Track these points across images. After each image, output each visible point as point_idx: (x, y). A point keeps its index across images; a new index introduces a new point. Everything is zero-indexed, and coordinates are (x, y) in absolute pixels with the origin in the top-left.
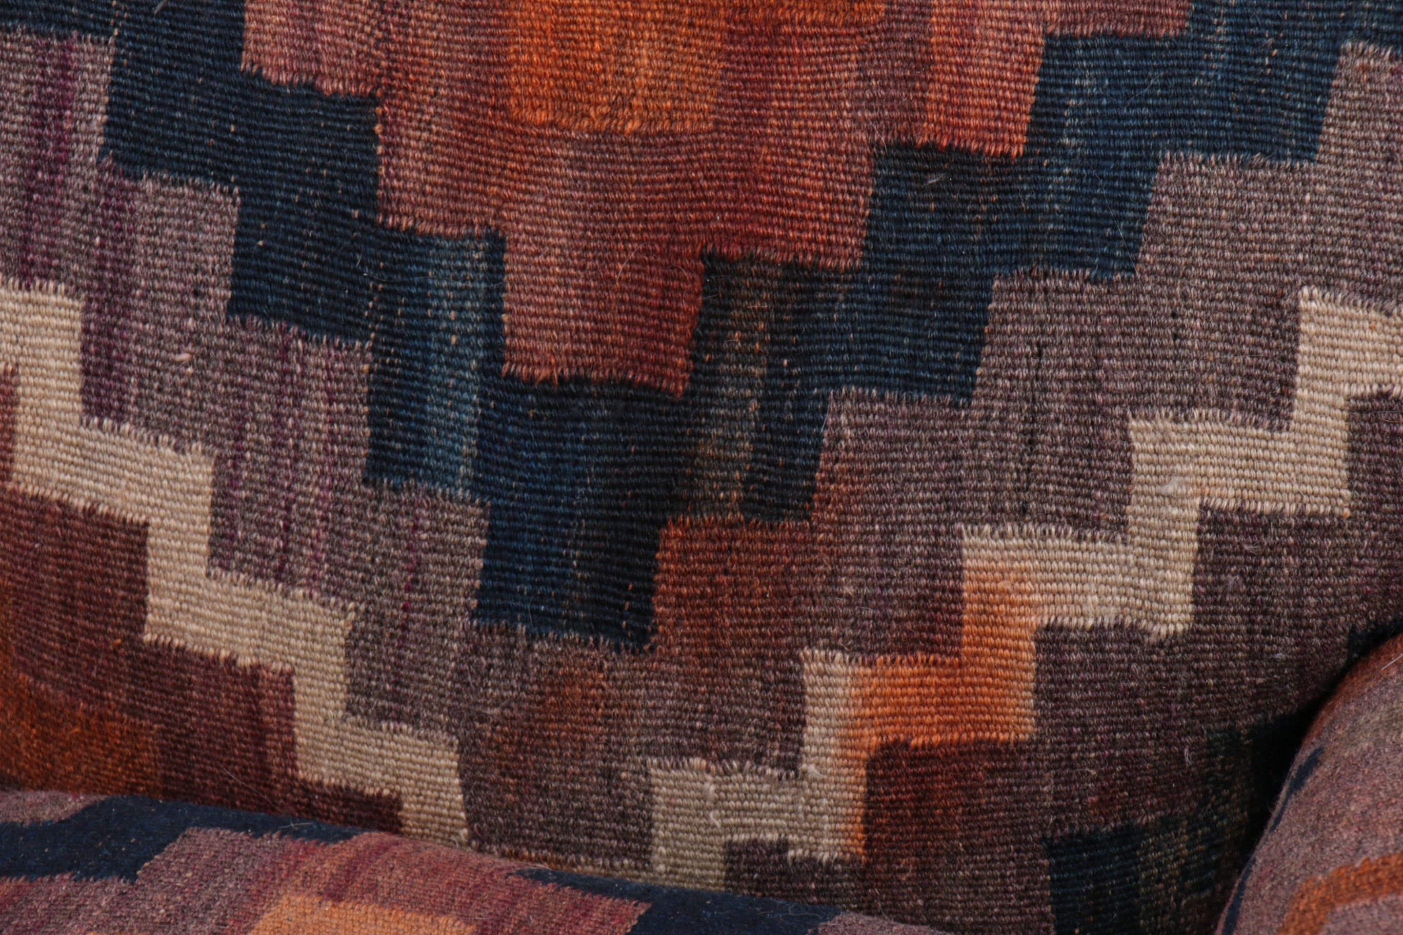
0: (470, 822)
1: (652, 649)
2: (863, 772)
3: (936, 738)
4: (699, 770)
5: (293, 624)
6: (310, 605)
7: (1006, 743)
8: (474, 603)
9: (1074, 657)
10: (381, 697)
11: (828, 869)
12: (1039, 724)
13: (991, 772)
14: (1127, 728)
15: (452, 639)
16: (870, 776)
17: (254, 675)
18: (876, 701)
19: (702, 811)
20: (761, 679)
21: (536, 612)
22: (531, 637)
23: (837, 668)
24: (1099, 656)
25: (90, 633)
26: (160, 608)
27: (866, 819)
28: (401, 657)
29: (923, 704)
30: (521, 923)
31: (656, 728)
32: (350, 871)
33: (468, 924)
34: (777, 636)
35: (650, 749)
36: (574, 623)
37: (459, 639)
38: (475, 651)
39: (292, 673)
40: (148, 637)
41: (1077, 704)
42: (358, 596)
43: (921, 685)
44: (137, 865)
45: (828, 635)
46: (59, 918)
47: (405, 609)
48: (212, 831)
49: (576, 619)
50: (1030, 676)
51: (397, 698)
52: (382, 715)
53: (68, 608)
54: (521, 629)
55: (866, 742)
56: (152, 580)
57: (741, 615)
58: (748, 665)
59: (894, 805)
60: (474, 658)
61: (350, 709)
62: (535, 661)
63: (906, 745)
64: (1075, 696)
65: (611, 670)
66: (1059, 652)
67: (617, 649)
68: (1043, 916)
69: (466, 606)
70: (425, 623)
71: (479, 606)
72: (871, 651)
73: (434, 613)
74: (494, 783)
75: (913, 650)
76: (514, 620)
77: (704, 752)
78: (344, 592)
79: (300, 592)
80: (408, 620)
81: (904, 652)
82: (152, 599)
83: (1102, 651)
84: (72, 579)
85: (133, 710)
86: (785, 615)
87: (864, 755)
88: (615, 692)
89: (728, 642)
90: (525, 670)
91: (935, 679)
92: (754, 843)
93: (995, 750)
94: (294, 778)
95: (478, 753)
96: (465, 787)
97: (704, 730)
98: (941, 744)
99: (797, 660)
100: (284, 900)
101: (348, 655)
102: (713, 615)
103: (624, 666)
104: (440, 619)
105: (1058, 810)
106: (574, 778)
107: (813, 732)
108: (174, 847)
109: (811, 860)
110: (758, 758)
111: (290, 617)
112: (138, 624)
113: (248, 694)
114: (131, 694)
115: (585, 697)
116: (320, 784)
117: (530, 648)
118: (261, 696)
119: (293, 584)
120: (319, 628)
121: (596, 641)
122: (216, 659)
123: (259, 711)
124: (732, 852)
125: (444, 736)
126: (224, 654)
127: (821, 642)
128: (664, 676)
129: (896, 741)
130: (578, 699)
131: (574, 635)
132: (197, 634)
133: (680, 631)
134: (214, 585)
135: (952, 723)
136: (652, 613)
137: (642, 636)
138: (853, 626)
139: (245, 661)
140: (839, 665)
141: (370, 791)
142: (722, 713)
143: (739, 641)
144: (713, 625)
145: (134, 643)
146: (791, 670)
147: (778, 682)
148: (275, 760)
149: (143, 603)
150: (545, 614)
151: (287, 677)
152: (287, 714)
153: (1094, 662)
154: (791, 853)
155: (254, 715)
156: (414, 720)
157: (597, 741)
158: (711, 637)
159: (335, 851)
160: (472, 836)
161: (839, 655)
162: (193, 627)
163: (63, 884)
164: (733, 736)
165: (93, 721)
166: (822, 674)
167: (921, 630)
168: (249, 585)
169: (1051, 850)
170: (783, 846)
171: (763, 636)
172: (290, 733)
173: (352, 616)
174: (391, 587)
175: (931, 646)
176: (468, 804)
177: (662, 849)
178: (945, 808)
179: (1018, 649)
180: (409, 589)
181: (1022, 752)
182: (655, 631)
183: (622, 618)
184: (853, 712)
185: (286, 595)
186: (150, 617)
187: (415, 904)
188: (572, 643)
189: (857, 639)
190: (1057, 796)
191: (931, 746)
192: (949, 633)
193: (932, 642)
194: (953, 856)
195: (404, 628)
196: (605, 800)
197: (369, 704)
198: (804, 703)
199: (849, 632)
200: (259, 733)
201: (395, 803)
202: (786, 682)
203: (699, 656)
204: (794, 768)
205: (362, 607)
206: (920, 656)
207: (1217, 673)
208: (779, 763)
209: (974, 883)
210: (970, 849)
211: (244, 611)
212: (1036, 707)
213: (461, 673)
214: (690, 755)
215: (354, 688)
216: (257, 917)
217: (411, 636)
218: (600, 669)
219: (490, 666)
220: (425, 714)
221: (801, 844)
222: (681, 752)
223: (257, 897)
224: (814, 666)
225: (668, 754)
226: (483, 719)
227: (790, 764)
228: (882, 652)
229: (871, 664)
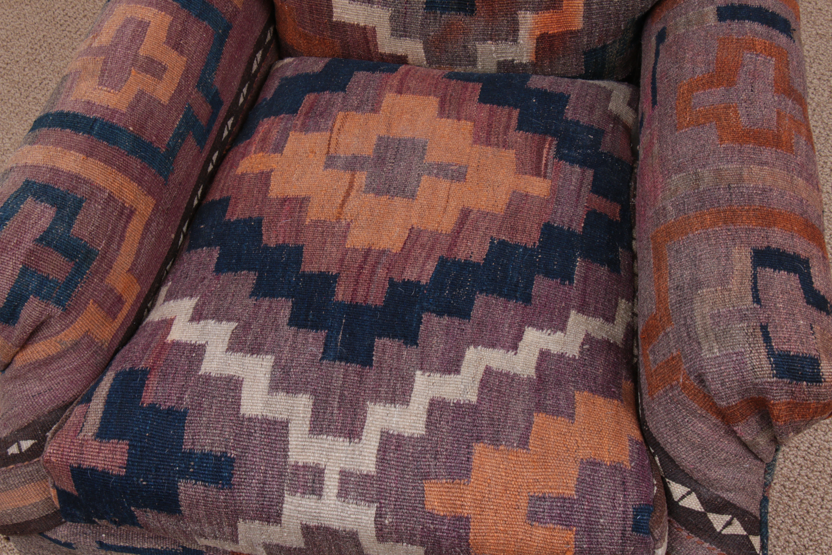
0: (427, 60)
1: (476, 14)
2: (535, 41)
3: (556, 31)
4: (490, 44)
5: (374, 14)
6: (379, 9)
7: (575, 30)
8: (425, 6)
9: (594, 7)
10: (400, 31)
11: (525, 65)
12: (584, 24)
13: (570, 38)
14: (607, 22)
15: (419, 16)
16: (537, 42)
17: (365, 28)
18: (539, 23)
19: (491, 54)
20: (507, 20)
21: (443, 7)
22: (441, 14)
23: (528, 15)
24: (601, 6)
25: (318, 19)
26: (337, 12)
27: (536, 52)
28: (405, 21)
29: (552, 23)
30: (451, 95)
31: (478, 35)
32: (402, 82)
33: (437, 98)
34: (511, 8)
35: (476, 40)
36: (453, 9)
37: (421, 16)
38: (426, 18)
39: (375, 27)
40: (334, 20)
41: (594, 19)
42: (392, 6)
43: (552, 18)
44: (345, 87)
45: (525, 7)
46: (329, 107)
47: (405, 9)
48: (361, 72)
49: (454, 8)
50: (582, 13)
51: (404, 31)
52: (401, 36)
53: (311, 12)
54: (438, 12)
55: (536, 34)
56: (334, 5)
57: (500, 4)
58: (503, 17)
59: (543, 48)
60: (426, 20)
61: (392, 35)
62: (443, 20)
63: (547, 33)
64: (594, 17)
65: (464, 21)
66: (590, 6)
67: (466, 15)
68: (582, 69)
69: (422, 7)
70: (411, 12)
71: (426, 6)
72: (537, 11)
73: (413, 9)
74: (433, 51)
75: (549, 9)
76: (436, 9)
77: (491, 39)
78: (388, 5)
79: (376, 6)
80: (406, 11)
81: (546, 10)
82: (334, 10)
83: (602, 4)
84: (311, 5)
85: (332, 37)
86: (513, 3)
87: (536, 37)
88: (465, 26)
89: (497, 11)
90: (440, 22)
91: (556, 16)
92: (505, 60)
93: (571, 32)
94: (378, 52)
95: (428, 44)
96: (425, 52)
97: (491, 34)
98: (557, 32)
99: (517, 14)
100: (387, 95)
101: (390, 21)
102: (492, 4)
103: (468, 19)
104: (415, 11)
105: (587, 44)
106: (455, 48)
107: (522, 32)
108: (353, 79)
109: (521, 63)
110: (506, 40)
111: (373, 13)
112: (331, 16)
113: (363, 32)
114: (331, 33)
115: (457, 28)
116: (385, 53)
117: (441, 17)
118: (367, 33)
119: (373, 4)
120: (382, 15)
121: (460, 14)
122: (354, 24)
123: (367, 36)
124: (499, 63)
125: (419, 40)
126: (356, 23)
127: (523, 9)
128: (479, 21)
129: (545, 33)
130: (455, 29)
131: (453, 12)
132: (348, 18)
133: (483, 9)
134: (351, 5)
135: (560, 27)
136: (475, 5)
137: (473, 11)
138: (532, 4)
139: (362, 24)
140: (529, 14)
141: (399, 54)
142: (496, 29)
143: (500, 11)
144: (493, 7)
145: (330, 21)
146: (515, 17)
147: (511, 20)
148: (372, 48)
149: (332, 11)
150: (445, 7)
151: (374, 28)
152: (375, 37)
153: (599, 7)
154: (515, 62)
155: (366, 38)
156: (410, 37)
157: (461, 39)
158: (492, 10)
159: (395, 76)
160: (427, 63)
161: (528, 12)
162: (347, 16)
163: (327, 95)
164: (499, 35)
165: (321, 40)
166: (523, 17)
167: (552, 4)
168: (361, 5)
169: (585, 53)
170: (513, 60)
171: (507, 9)
172: (376, 41)
173: (390, 12)
174: (401, 3)
175: (554, 8)
176: (426, 56)
177: (480, 63)
178: (557, 48)
179: (579, 6)
180: (406, 3)
181: (579, 32)
182: (476, 10)
183: (467, 7)
184: (532, 26)
185: (371, 7)
186: (334, 14)
187: (421, 93)
188: (453, 14)
189: (533, 8)
190: (588, 41)
191: (554, 33)
192: (559, 4)
193: (555, 7)
194: (559, 59)
195: (405, 14)
196: (464, 53)
197: (397, 33)
198: (518, 25)
199: (531, 6)
200: (367, 42)
201: (406, 57)
202: (513, 20)
203: (489, 15)
204: (516, 42)
205: (393, 9)
206: (551, 11)
207: (632, 6)
208: (512, 41)
209: (564, 64)
210: (564, 56)
211: (360, 12)
212: (583, 20)
213: (422, 24)
214: (487, 40)
215: (393, 30)
216: (381, 102)
217: (408, 16)
218: (461, 20)
219: (430, 22)
220: (413, 35)
221: (518, 59)
222: (485, 40)
223: (379, 95)
224: (521, 16)
225: (481, 41)
226: (429, 35)
227: (515, 41)
228: (540, 10)
229: (538, 14)
